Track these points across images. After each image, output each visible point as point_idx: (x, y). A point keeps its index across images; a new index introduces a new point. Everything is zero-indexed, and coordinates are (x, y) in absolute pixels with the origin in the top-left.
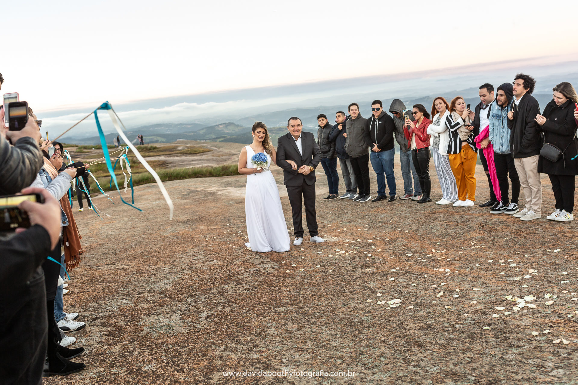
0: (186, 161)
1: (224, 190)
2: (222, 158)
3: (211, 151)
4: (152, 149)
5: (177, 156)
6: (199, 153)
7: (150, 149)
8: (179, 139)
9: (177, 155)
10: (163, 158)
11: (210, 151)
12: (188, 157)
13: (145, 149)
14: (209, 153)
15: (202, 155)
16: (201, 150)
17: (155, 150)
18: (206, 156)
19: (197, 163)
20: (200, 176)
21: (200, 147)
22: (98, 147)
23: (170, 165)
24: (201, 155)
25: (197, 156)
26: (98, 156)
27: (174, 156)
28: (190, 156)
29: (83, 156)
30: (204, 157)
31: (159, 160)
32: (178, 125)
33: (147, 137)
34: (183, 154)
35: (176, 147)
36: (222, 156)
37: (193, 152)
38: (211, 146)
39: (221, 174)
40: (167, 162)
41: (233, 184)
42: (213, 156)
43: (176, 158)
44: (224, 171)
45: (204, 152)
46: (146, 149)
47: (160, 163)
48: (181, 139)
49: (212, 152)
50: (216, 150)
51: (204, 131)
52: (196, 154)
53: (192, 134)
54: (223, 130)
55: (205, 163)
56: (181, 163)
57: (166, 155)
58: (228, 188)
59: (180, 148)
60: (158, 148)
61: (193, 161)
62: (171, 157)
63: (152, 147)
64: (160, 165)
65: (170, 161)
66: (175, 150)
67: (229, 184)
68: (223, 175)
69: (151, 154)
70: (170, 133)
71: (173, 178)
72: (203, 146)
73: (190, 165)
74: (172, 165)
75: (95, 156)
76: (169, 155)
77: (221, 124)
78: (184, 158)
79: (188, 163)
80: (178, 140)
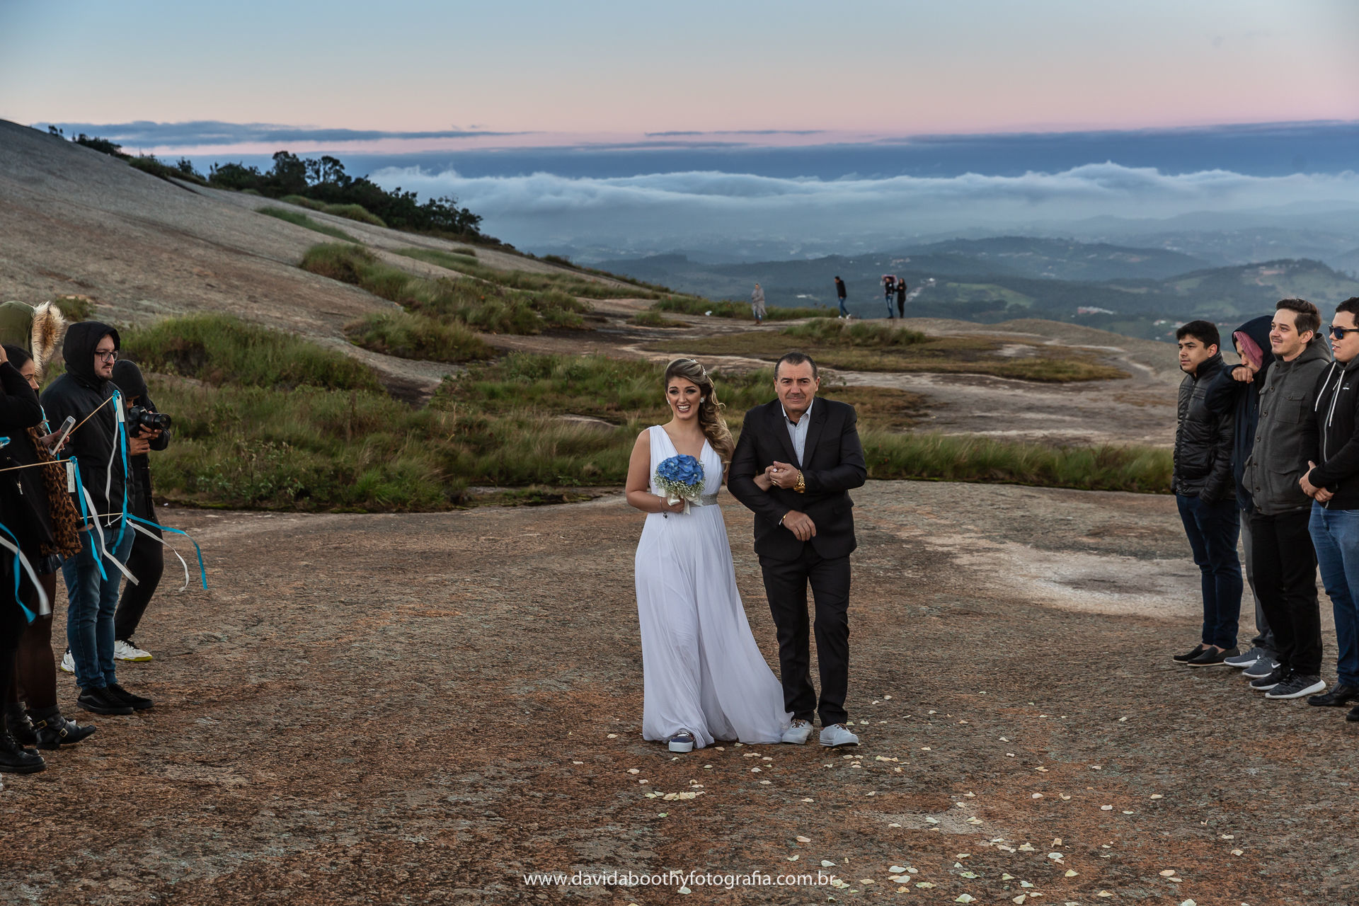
0: (1005, 405)
1: (989, 550)
2: (1153, 411)
3: (1122, 377)
4: (903, 340)
5: (981, 383)
6: (1072, 379)
7: (895, 342)
8: (1088, 305)
9: (981, 377)
10: (924, 383)
11: (1118, 375)
12: (1019, 392)
13: (876, 340)
14: (1113, 383)
15: (1080, 390)
16: (1085, 367)
17: (914, 348)
18: (1092, 394)
19: (1041, 421)
20: (1001, 475)
21: (1088, 356)
22: (724, 309)
23: (934, 416)
24: (1073, 390)
25: (1056, 391)
26: (701, 343)
27: (969, 382)
28: (1029, 389)
29: (651, 337)
30: (1082, 399)
31: (907, 387)
32: (1090, 248)
33: (964, 285)
34: (1008, 377)
35: (999, 344)
36: (1154, 404)
37: (1045, 375)
38: (1134, 359)
39: (1087, 479)
40: (931, 402)
41: (1038, 534)
42: (1118, 398)
43: (974, 390)
44: (1104, 469)
45: (1092, 377)
46: (882, 339)
47: (901, 403)
48: (1095, 305)
49: (1126, 382)
50: (1145, 374)
51: (1193, 283)
52: (1060, 381)
53: (1143, 291)
54: (1273, 288)
55: (1072, 425)
56: (978, 413)
57: (942, 371)
58: (1010, 545)
59: (1009, 351)
60: (931, 340)
61: (1030, 408)
62: (955, 381)
63: (903, 332)
64: (898, 408)
65: (944, 400)
66: (986, 354)
67: (1024, 532)
68: (1095, 486)
69: (890, 360)
70: (1053, 276)
71: (891, 470)
72: (1099, 352)
73: (1011, 423)
74: (944, 414)
75: (692, 342)
76: (953, 375)
77: (1270, 264)
78: (1004, 392)
79: (1006, 414)
80: (1082, 310)
